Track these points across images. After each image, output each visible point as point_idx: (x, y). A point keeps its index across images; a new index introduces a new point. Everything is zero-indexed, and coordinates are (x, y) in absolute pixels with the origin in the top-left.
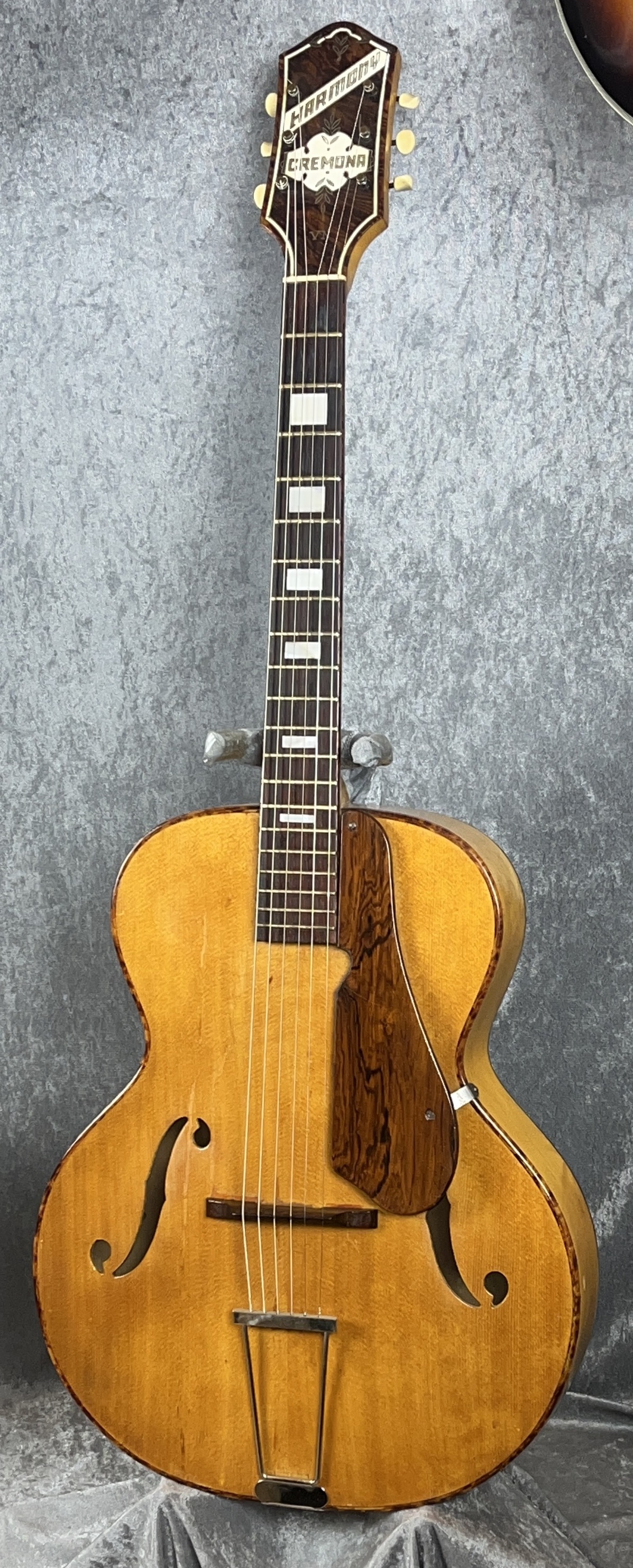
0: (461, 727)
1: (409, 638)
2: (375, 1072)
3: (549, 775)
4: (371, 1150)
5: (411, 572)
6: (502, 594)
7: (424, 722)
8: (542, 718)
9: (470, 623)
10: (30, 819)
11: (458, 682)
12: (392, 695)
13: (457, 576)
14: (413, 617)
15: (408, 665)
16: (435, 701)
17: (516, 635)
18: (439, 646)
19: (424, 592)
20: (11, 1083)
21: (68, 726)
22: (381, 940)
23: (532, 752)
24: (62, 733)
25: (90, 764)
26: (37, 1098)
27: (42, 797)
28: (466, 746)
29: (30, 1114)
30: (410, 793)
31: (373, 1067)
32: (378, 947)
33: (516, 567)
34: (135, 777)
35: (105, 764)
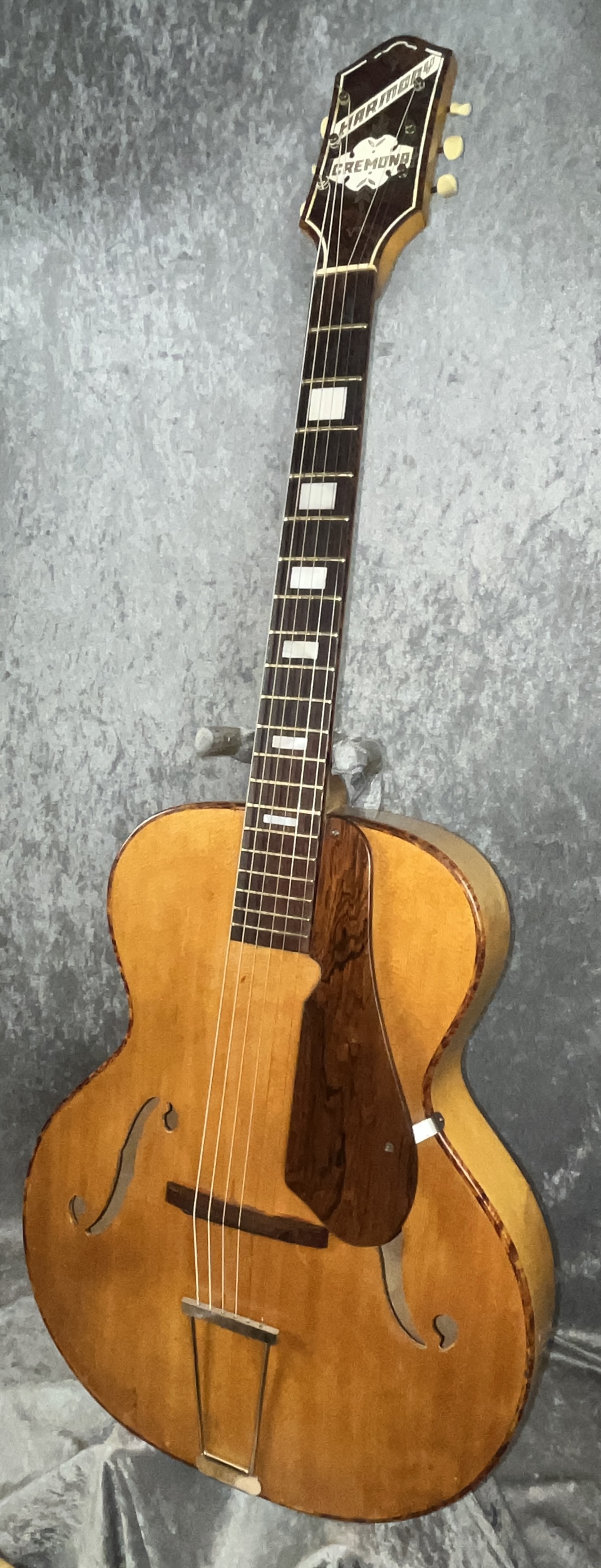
0: (466, 743)
1: (425, 658)
2: (336, 1092)
3: (545, 792)
4: (325, 1172)
5: (431, 599)
6: (513, 622)
7: (432, 736)
8: (542, 739)
9: (482, 647)
10: (110, 793)
11: (466, 701)
12: (406, 709)
13: (473, 603)
14: (429, 639)
15: (422, 683)
16: (444, 717)
17: (524, 660)
18: (452, 667)
19: (441, 617)
20: (87, 997)
21: (141, 719)
22: (354, 956)
23: (530, 770)
24: (135, 724)
25: (156, 751)
26: (105, 1011)
27: (120, 776)
28: (469, 760)
29: (101, 1022)
30: (415, 797)
31: (335, 1087)
32: (351, 961)
33: (529, 596)
34: (190, 765)
35: (168, 752)
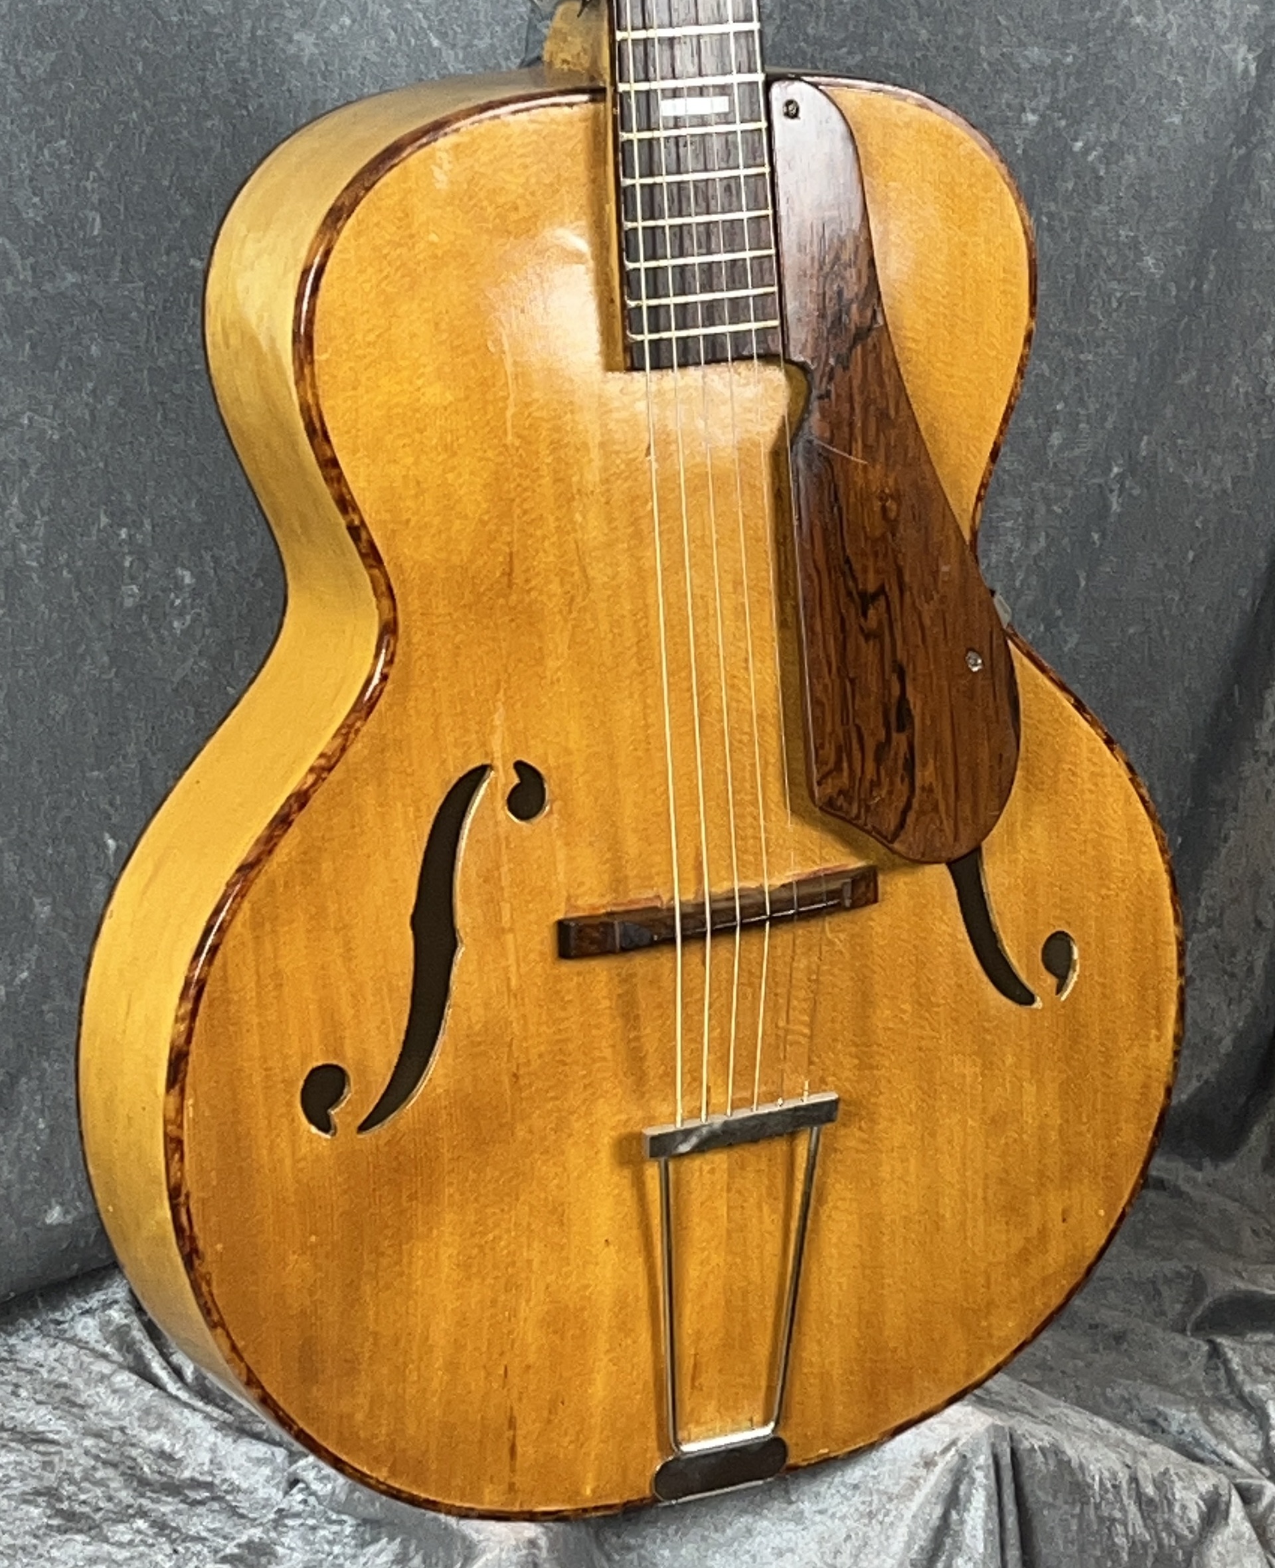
2: (874, 597)
4: (882, 750)
22: (861, 335)
31: (871, 587)
32: (859, 348)
